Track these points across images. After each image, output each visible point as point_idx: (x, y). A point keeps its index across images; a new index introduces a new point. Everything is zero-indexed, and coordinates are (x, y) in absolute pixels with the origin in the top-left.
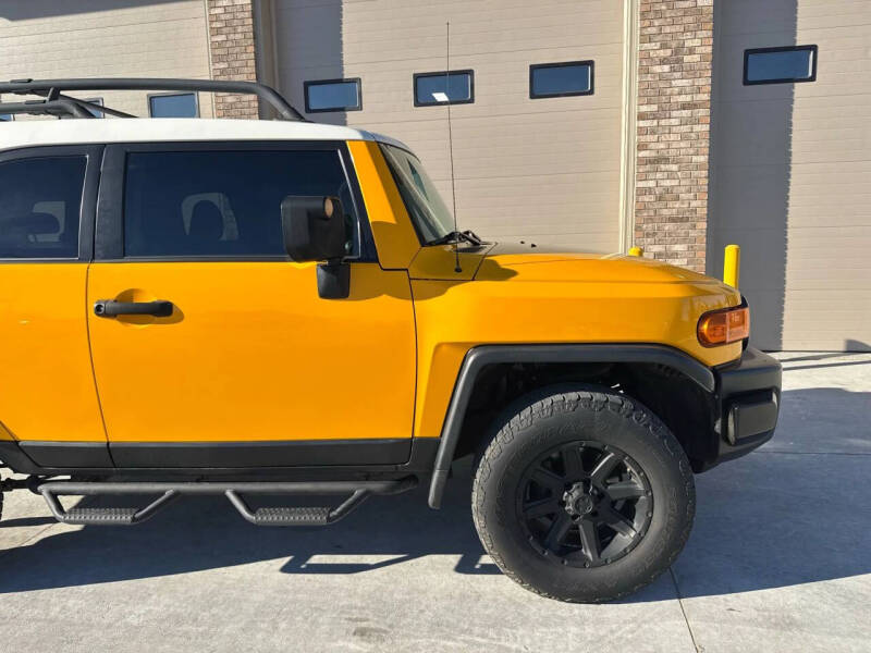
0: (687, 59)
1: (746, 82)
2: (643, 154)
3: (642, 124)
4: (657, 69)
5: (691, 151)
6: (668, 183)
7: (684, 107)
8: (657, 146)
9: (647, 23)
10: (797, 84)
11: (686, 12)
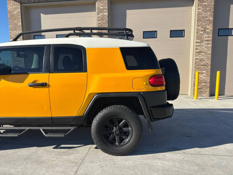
0: (207, 30)
1: (219, 36)
2: (197, 51)
3: (197, 44)
4: (200, 32)
5: (207, 50)
6: (202, 57)
7: (206, 41)
8: (200, 49)
9: (198, 22)
10: (229, 37)
11: (207, 20)
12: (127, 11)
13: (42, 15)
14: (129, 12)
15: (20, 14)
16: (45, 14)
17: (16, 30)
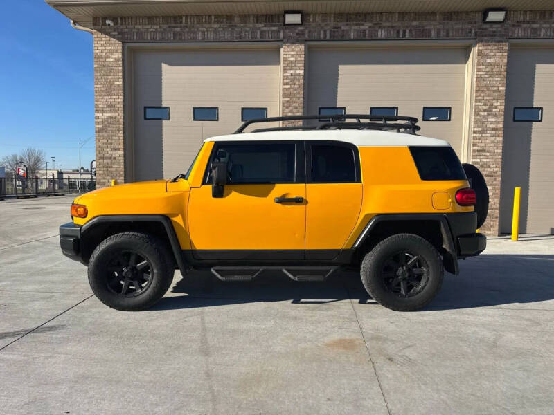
0: (494, 110)
1: (514, 120)
2: (474, 148)
3: (475, 135)
4: (482, 113)
5: (495, 148)
6: (485, 160)
7: (493, 129)
8: (481, 145)
9: (478, 94)
10: (534, 123)
11: (494, 91)
12: (341, 67)
13: (165, 67)
14: (343, 69)
15: (120, 62)
16: (171, 64)
17: (109, 94)
